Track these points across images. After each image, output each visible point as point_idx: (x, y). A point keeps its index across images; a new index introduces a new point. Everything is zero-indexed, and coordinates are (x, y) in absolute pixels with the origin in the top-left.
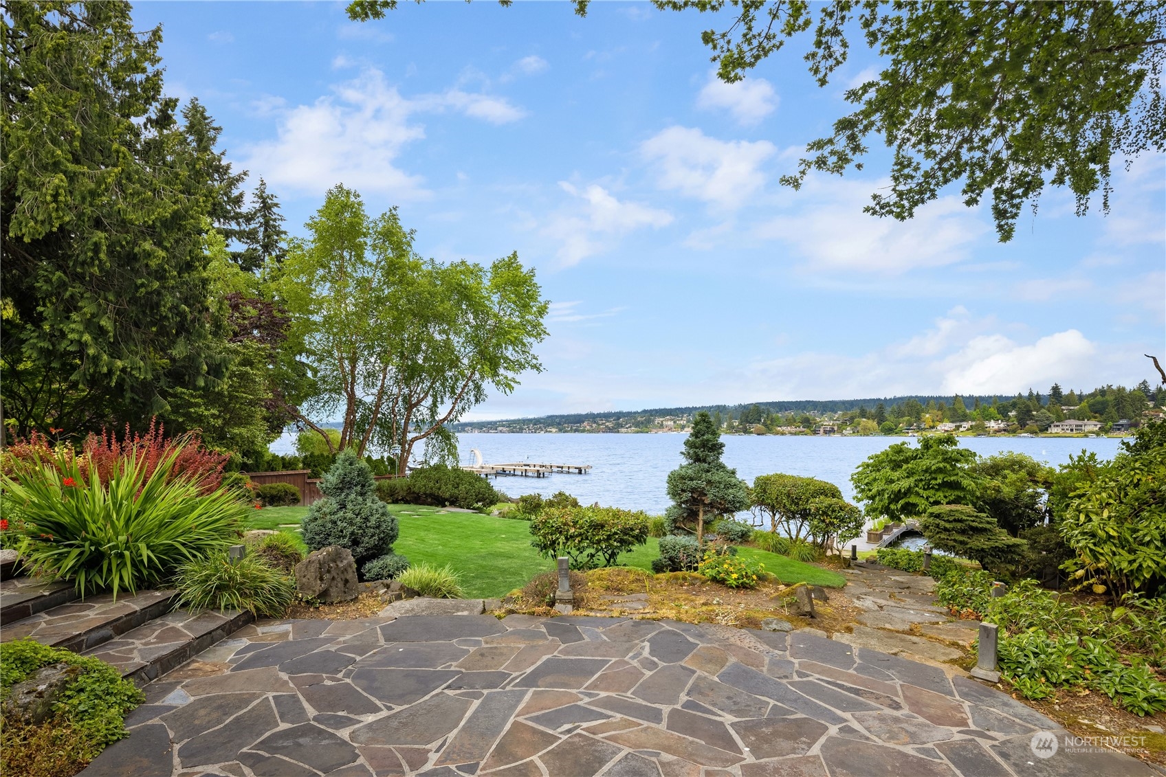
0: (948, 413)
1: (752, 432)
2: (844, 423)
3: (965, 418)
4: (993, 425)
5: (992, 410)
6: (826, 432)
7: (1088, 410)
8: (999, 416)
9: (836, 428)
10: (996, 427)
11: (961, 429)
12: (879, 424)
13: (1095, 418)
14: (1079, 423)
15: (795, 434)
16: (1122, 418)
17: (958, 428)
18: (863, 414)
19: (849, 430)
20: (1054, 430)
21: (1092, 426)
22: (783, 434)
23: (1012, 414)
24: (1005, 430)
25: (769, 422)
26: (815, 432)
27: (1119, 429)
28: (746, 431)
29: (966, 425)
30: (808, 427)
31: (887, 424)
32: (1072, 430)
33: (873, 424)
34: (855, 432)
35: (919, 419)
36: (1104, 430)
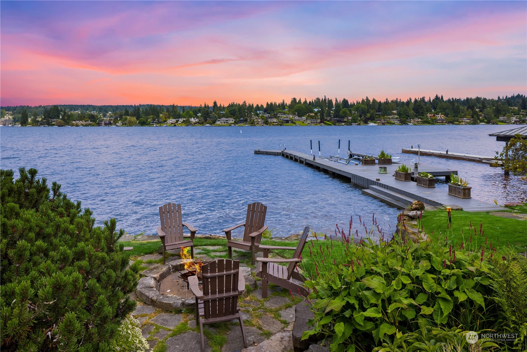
0: (172, 114)
1: (54, 125)
2: (116, 119)
3: (179, 116)
4: (193, 120)
5: (191, 112)
6: (106, 124)
7: (229, 113)
8: (194, 116)
9: (112, 122)
10: (194, 121)
11: (179, 122)
12: (137, 119)
13: (231, 117)
14: (227, 119)
15: (86, 125)
16: (241, 117)
17: (177, 121)
18: (127, 113)
19: (120, 123)
20: (218, 123)
21: (231, 120)
22: (77, 125)
23: (199, 115)
24: (198, 123)
25: (66, 118)
26: (99, 125)
27: (241, 122)
28: (49, 124)
29: (181, 120)
30: (94, 121)
31: (143, 119)
32: (224, 123)
33: (134, 119)
34: (124, 124)
35: (158, 116)
36: (236, 123)
